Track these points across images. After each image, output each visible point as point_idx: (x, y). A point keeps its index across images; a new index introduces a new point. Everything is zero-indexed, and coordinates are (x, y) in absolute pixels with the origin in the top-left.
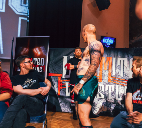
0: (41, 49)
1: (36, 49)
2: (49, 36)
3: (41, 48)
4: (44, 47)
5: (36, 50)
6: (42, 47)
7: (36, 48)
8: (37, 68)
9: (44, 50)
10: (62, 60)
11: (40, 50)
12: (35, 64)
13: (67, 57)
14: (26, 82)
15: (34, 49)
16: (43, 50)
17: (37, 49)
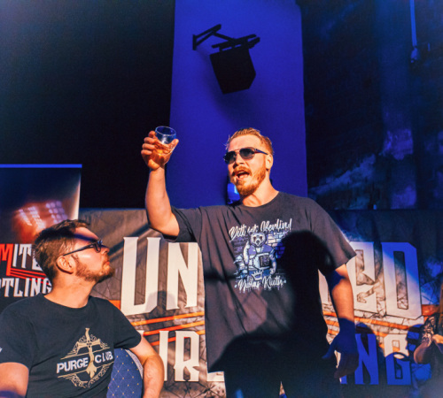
0: (48, 210)
1: (26, 212)
2: (80, 166)
3: (48, 206)
4: (59, 203)
5: (30, 217)
6: (53, 205)
7: (29, 209)
8: (30, 282)
9: (58, 217)
10: (119, 252)
11: (44, 215)
12: (24, 266)
13: (136, 239)
14: (80, 345)
15: (21, 211)
16: (55, 214)
17: (34, 211)
